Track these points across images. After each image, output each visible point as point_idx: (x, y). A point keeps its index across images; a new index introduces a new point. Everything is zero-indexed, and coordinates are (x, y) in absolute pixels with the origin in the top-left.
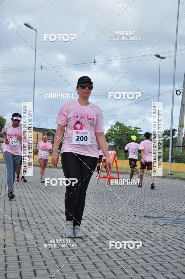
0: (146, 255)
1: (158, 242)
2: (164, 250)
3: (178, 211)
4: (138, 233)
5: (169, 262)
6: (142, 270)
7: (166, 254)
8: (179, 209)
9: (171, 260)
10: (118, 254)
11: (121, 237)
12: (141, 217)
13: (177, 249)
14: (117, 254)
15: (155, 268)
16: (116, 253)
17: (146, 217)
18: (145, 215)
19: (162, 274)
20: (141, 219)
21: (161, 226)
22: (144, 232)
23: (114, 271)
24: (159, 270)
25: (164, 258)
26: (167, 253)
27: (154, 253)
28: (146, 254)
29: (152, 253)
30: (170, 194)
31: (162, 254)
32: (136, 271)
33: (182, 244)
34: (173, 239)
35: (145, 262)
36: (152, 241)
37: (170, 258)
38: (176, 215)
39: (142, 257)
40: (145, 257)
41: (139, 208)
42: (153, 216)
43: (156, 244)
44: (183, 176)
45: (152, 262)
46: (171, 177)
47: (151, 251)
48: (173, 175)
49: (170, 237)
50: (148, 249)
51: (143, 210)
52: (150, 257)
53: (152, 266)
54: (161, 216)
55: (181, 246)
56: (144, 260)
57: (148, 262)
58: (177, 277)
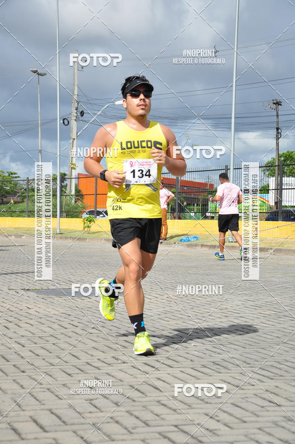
1: (39, 320)
2: (47, 329)
3: (69, 279)
4: (12, 311)
5: (54, 344)
6: (15, 356)
7: (50, 334)
8: (71, 276)
9: (56, 341)
12: (17, 291)
13: (65, 326)
15: (34, 353)
17: (24, 289)
18: (23, 288)
19: (44, 359)
20: (18, 293)
21: (45, 300)
22: (21, 308)
24: (39, 355)
25: (48, 339)
26: (52, 332)
27: (34, 334)
28: (22, 336)
29: (30, 335)
31: (45, 335)
32: (6, 360)
33: (72, 321)
34: (61, 315)
35: (21, 346)
36: (31, 319)
37: (56, 338)
38: (67, 285)
39: (16, 340)
40: (21, 340)
41: (15, 280)
42: (34, 288)
43: (37, 323)
44: (77, 235)
45: (29, 346)
46: (61, 237)
47: (30, 332)
48: (63, 235)
49: (57, 313)
50: (26, 330)
51: (21, 281)
52: (28, 339)
53: (30, 351)
54: (46, 287)
55: (72, 323)
56: (19, 344)
57: (24, 347)
58: (64, 361)
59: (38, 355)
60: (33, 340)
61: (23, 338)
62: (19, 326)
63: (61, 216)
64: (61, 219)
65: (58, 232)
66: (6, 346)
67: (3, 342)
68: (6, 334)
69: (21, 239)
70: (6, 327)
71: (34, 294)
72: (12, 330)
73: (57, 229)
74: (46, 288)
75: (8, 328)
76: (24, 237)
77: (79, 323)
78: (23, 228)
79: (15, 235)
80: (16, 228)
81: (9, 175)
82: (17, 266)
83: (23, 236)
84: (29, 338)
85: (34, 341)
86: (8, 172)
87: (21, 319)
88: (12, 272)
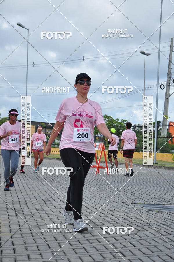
0: (133, 239)
1: (144, 227)
2: (149, 235)
3: (163, 198)
4: (125, 219)
5: (155, 246)
6: (130, 253)
8: (164, 196)
9: (157, 244)
11: (109, 223)
12: (128, 204)
13: (162, 233)
15: (141, 252)
17: (133, 203)
19: (148, 257)
20: (128, 206)
21: (147, 212)
22: (131, 217)
23: (103, 255)
25: (150, 242)
26: (153, 237)
27: (141, 237)
29: (138, 238)
30: (155, 182)
31: (148, 238)
32: (124, 255)
33: (167, 229)
34: (158, 224)
35: (132, 246)
36: (139, 226)
37: (156, 242)
38: (161, 202)
39: (129, 241)
41: (126, 196)
42: (139, 203)
43: (143, 229)
44: (168, 165)
45: (138, 246)
47: (138, 235)
48: (158, 165)
49: (155, 222)
51: (130, 197)
52: (137, 241)
53: (139, 250)
55: (166, 231)
56: (131, 244)
57: (134, 246)
58: (162, 260)
59: (144, 254)
60: (140, 242)
65: (155, 163)
71: (139, 207)
77: (172, 231)
81: (122, 122)
86: (121, 120)
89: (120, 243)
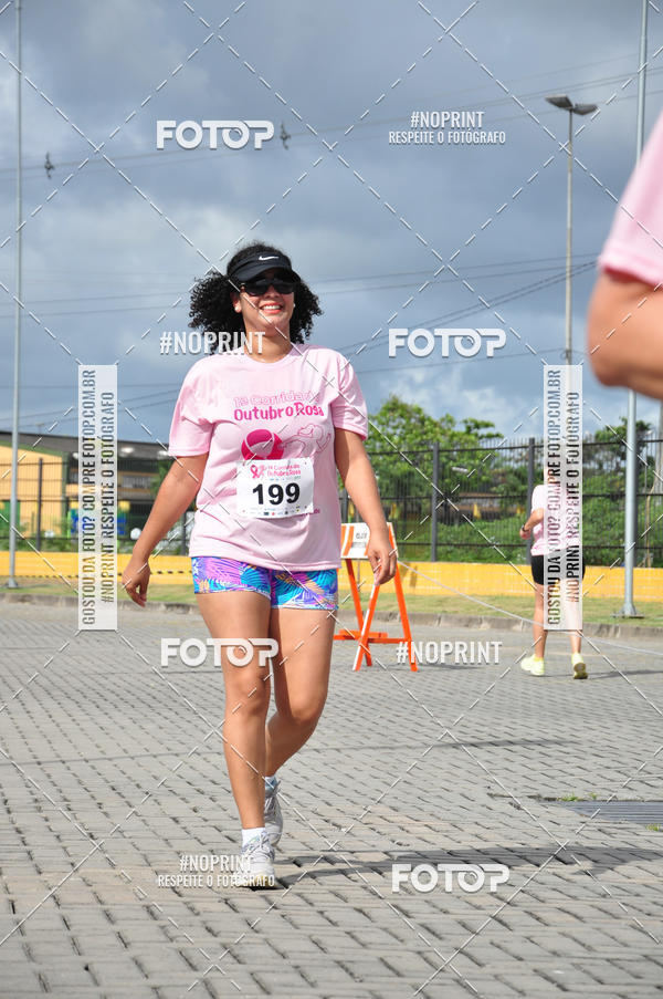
0: (556, 959)
1: (601, 903)
2: (631, 936)
7: (646, 952)
10: (432, 957)
14: (425, 959)
16: (419, 953)
17: (537, 798)
18: (534, 793)
20: (519, 808)
21: (609, 834)
27: (589, 949)
28: (555, 953)
29: (578, 951)
31: (623, 954)
35: (553, 987)
36: (574, 898)
39: (538, 966)
40: (551, 965)
41: (507, 764)
42: (570, 796)
43: (595, 912)
45: (582, 988)
46: (638, 629)
47: (575, 940)
48: (645, 622)
50: (563, 934)
51: (526, 771)
52: (573, 964)
54: (607, 793)
56: (547, 978)
57: (565, 990)
60: (591, 969)
61: (557, 962)
62: (538, 919)
63: (637, 562)
64: (637, 570)
65: (628, 613)
66: (507, 984)
67: (496, 971)
68: (503, 945)
69: (510, 634)
70: (500, 922)
71: (571, 813)
72: (520, 932)
73: (622, 602)
74: (605, 795)
75: (505, 925)
76: (518, 628)
78: (515, 598)
79: (490, 621)
80: (493, 599)
82: (507, 721)
83: (517, 622)
84: (575, 961)
85: (597, 972)
87: (542, 895)
88: (492, 739)
89: (496, 976)
